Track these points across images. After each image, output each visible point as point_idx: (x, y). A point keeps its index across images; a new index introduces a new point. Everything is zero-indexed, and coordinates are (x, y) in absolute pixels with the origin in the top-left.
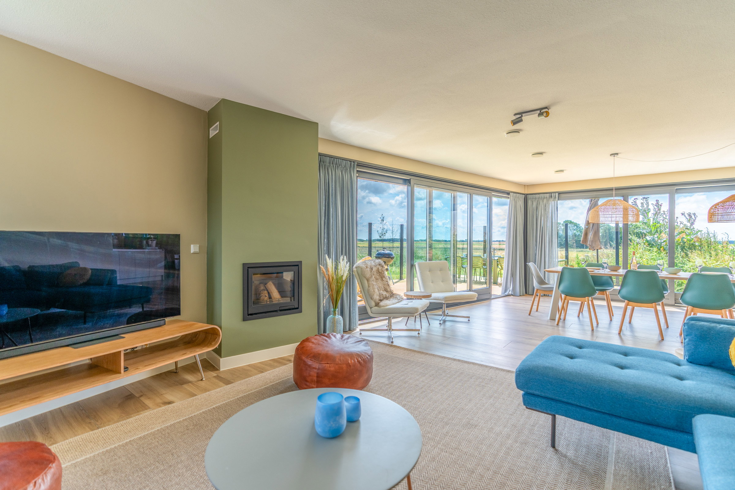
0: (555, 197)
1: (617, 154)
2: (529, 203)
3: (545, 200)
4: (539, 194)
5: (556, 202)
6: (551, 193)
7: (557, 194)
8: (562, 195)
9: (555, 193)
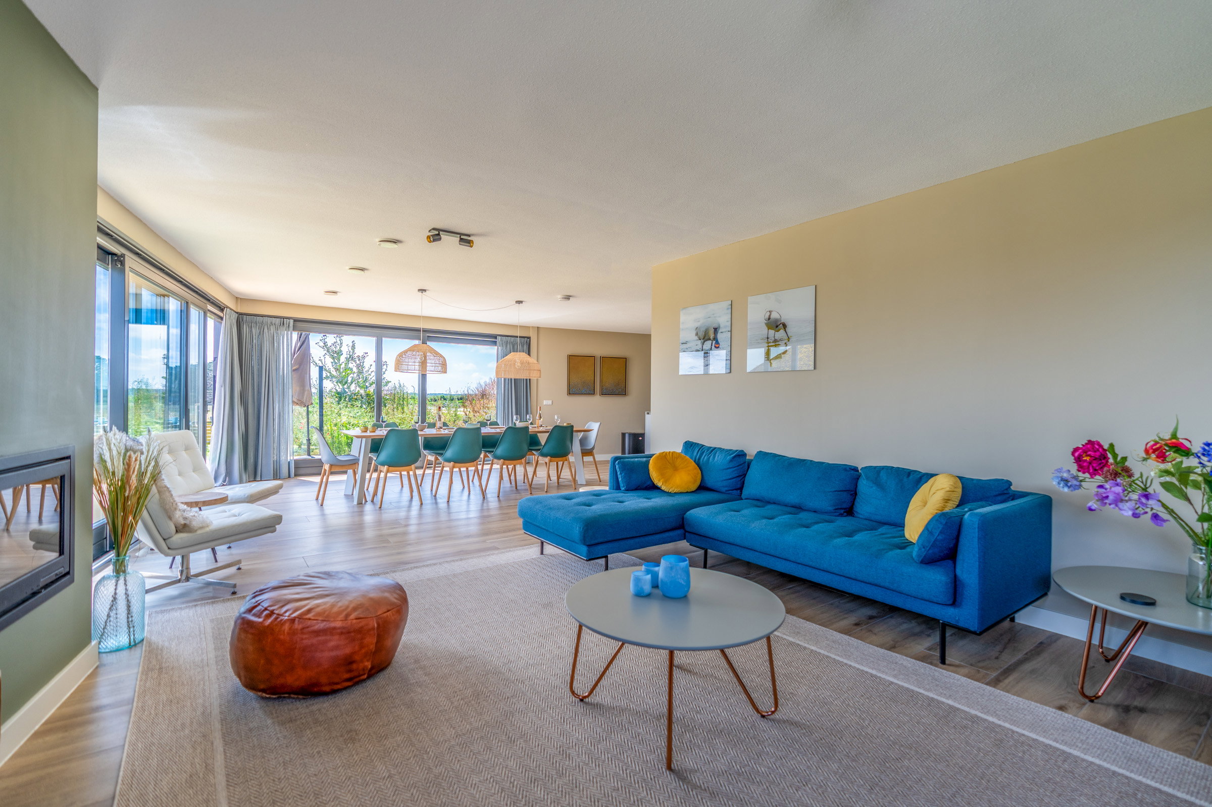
0: (289, 326)
1: (425, 290)
2: (245, 329)
3: (272, 328)
4: (262, 316)
5: (289, 332)
6: (284, 318)
7: (292, 321)
8: (299, 324)
9: (289, 318)
